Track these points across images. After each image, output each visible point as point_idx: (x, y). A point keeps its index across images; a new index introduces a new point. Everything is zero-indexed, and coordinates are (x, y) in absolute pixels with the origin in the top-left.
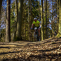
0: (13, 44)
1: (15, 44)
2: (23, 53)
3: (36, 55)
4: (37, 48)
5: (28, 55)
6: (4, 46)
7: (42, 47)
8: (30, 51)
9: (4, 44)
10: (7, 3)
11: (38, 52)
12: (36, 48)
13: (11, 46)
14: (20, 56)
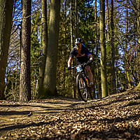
0: (38, 104)
1: (43, 105)
2: (62, 125)
3: (93, 129)
4: (95, 113)
5: (76, 131)
6: (18, 109)
7: (106, 113)
8: (80, 121)
9: (18, 106)
10: (24, 11)
11: (98, 122)
12: (92, 115)
13: (33, 109)
14: (59, 133)
